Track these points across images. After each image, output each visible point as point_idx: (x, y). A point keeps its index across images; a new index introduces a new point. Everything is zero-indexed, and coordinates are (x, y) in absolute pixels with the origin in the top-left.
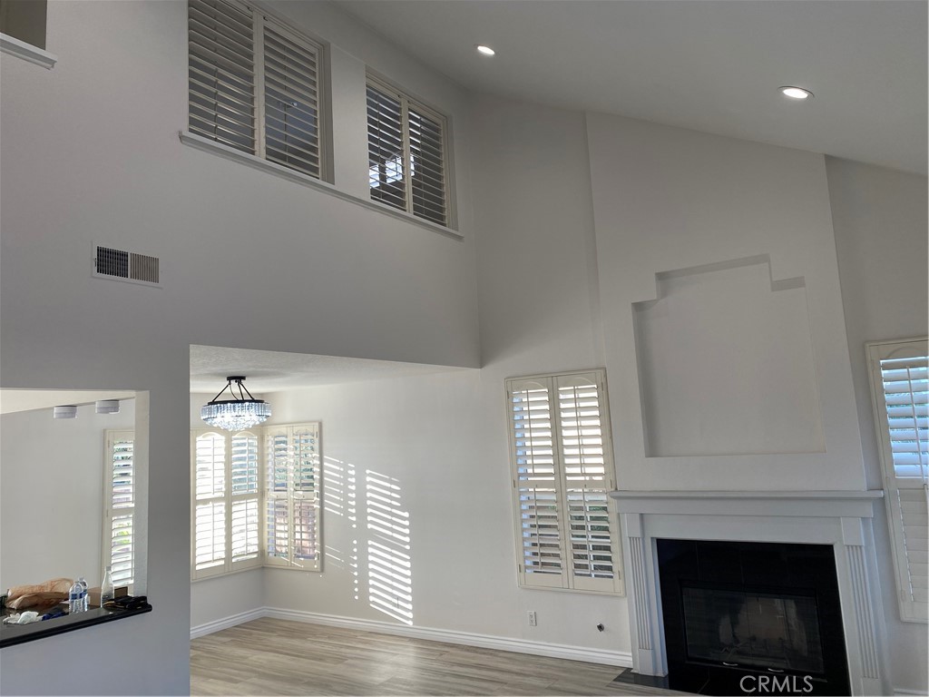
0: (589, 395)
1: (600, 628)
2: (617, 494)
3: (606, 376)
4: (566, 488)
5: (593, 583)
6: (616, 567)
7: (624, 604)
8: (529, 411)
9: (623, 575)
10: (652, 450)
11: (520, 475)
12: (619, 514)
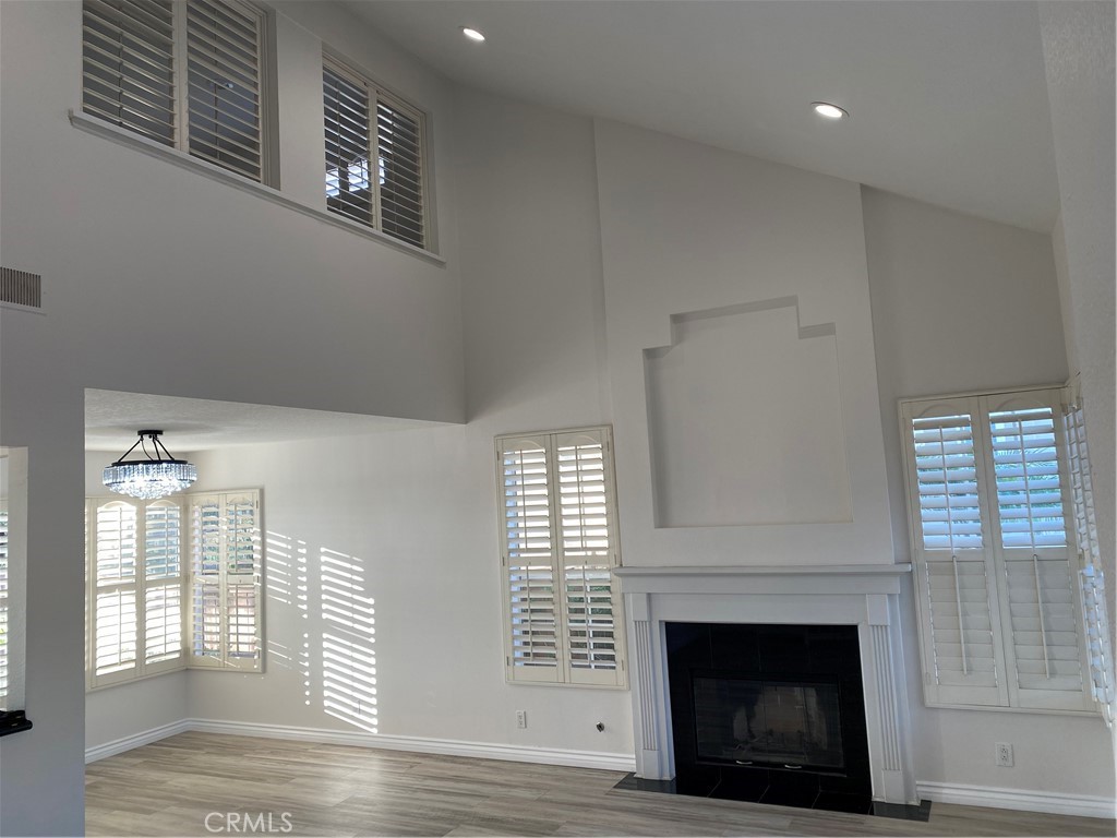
0: (593, 456)
1: (600, 727)
2: (622, 571)
3: (612, 434)
4: (564, 565)
5: (593, 675)
6: (620, 656)
7: (628, 699)
8: (523, 475)
9: (626, 665)
10: (662, 520)
11: (510, 551)
12: (623, 595)
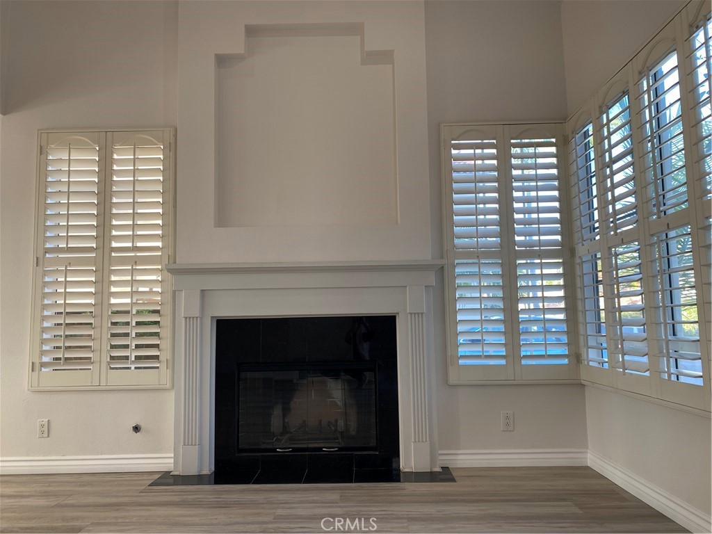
0: (152, 159)
1: (136, 429)
2: (174, 266)
3: (175, 136)
4: (110, 265)
5: (133, 376)
6: (165, 355)
7: (171, 397)
9: (172, 364)
10: (222, 218)
11: (47, 251)
12: (174, 292)
